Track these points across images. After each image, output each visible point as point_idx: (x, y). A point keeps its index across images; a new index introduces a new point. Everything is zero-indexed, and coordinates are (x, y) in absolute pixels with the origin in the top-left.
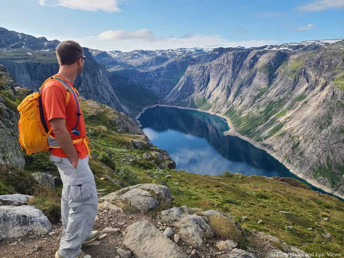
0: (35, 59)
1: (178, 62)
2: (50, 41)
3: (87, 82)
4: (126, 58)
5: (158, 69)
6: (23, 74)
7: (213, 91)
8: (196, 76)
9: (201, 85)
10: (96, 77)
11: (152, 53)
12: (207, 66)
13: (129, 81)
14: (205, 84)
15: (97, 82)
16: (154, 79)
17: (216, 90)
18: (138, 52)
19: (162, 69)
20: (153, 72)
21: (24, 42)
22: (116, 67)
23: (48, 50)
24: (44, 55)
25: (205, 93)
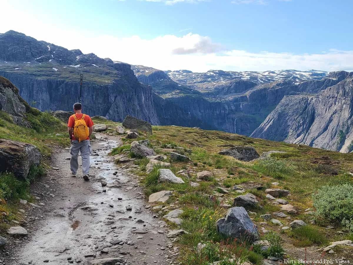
0: (60, 76)
1: (269, 90)
2: (85, 55)
3: (117, 108)
4: (195, 81)
5: (237, 98)
6: (42, 93)
7: (317, 138)
8: (293, 113)
9: (299, 127)
10: (131, 102)
11: (235, 75)
12: (312, 99)
13: (189, 113)
14: (306, 126)
15: (132, 110)
16: (229, 114)
17: (321, 136)
18: (215, 73)
19: (244, 99)
20: (228, 103)
21: (52, 56)
22: (174, 93)
23: (79, 66)
24: (71, 72)
25: (304, 141)
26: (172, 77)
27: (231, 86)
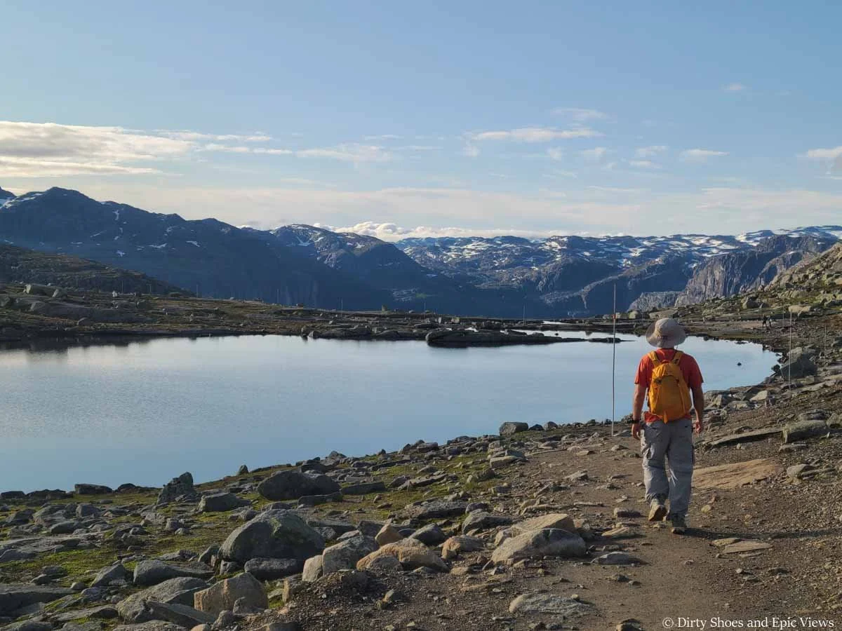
26: (453, 256)
27: (553, 275)
